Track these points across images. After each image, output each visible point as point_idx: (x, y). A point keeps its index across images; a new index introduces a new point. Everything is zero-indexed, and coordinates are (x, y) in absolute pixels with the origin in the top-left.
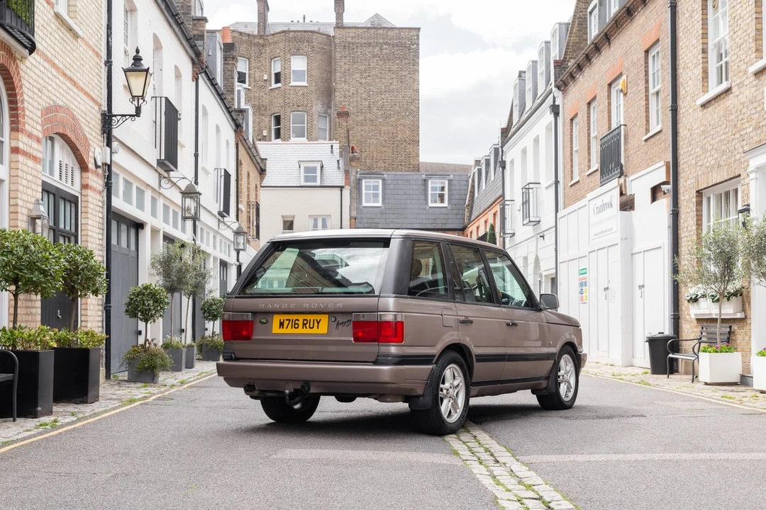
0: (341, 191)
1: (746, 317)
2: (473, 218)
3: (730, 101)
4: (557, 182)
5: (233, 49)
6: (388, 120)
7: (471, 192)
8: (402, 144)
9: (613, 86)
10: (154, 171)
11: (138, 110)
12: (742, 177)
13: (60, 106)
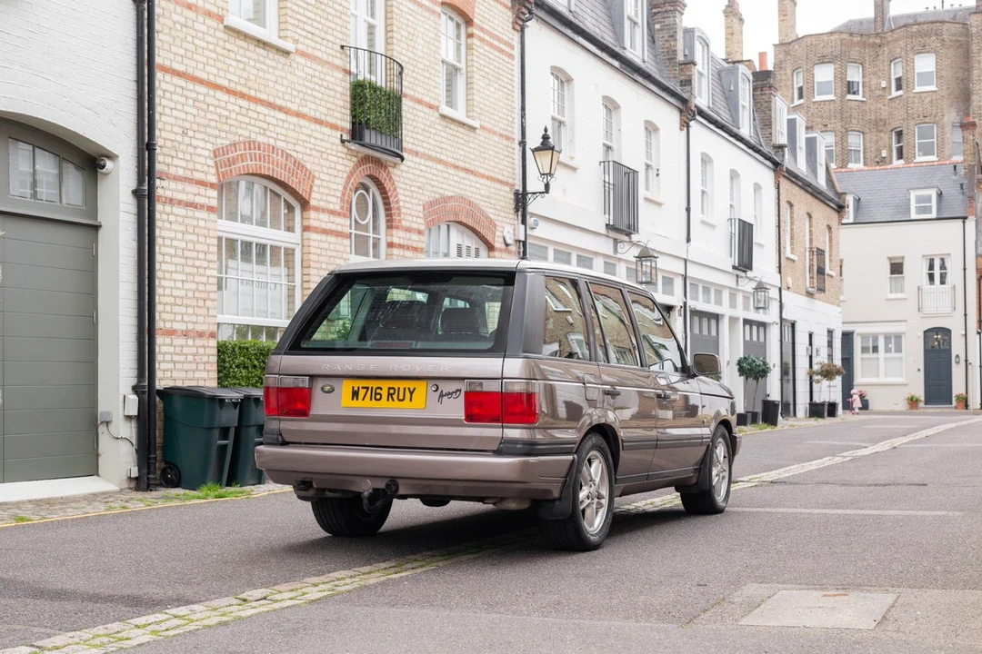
0: (964, 222)
5: (770, 77)
10: (604, 238)
11: (547, 186)
13: (450, 197)
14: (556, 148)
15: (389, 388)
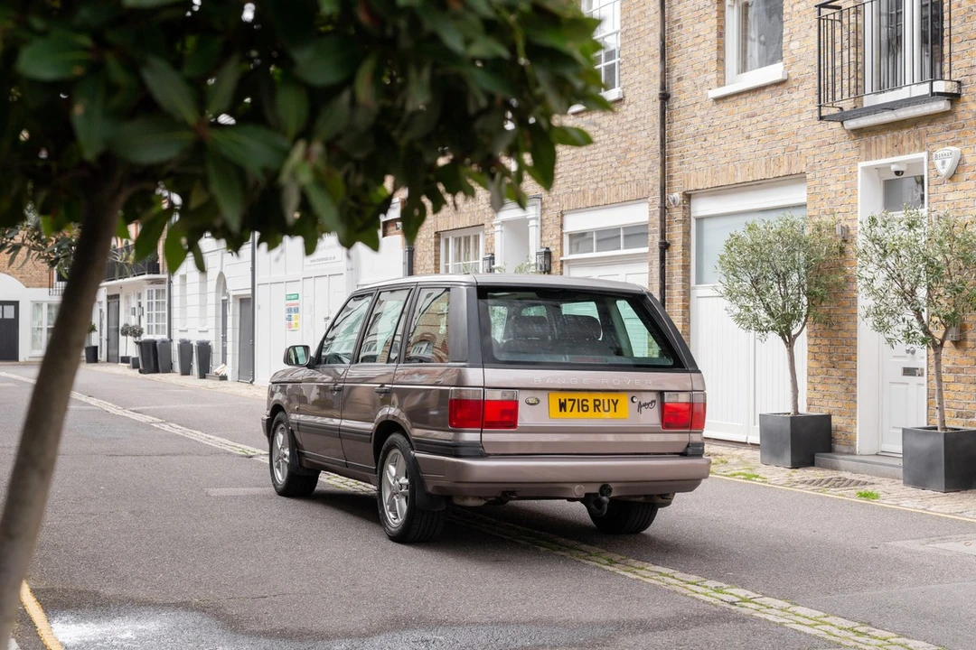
15: (595, 400)
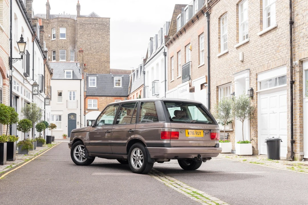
0: (81, 81)
1: (233, 130)
2: (131, 92)
3: (228, 56)
4: (166, 81)
5: (43, 28)
6: (98, 53)
7: (131, 82)
8: (103, 63)
9: (187, 47)
10: (22, 77)
11: (22, 56)
12: (232, 83)
14: (26, 43)
